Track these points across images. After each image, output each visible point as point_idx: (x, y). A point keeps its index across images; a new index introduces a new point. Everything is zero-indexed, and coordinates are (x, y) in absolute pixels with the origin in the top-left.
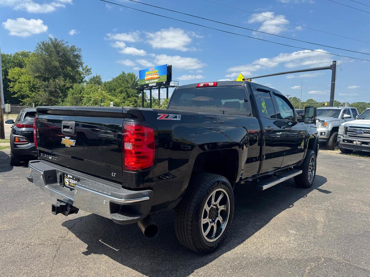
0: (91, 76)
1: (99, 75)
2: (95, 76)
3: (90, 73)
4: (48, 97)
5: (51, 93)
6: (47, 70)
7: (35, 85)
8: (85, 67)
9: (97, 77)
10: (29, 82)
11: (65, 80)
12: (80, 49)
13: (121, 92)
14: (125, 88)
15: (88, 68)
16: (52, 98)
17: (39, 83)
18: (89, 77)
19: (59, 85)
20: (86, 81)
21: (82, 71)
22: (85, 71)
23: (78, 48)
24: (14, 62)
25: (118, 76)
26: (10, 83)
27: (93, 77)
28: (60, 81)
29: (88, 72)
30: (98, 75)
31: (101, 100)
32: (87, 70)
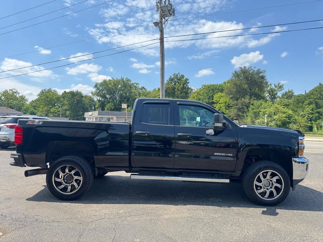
0: (283, 92)
1: (292, 90)
2: (287, 92)
3: (282, 89)
4: (237, 112)
5: (239, 109)
6: (238, 92)
7: (229, 104)
8: (278, 84)
9: (289, 92)
10: (226, 102)
11: (251, 98)
12: (265, 71)
13: (309, 104)
14: (315, 99)
15: (280, 85)
16: (240, 113)
17: (232, 102)
18: (282, 93)
19: (245, 103)
20: (278, 97)
21: (275, 88)
22: (277, 88)
23: (263, 70)
24: (219, 89)
25: (313, 88)
26: (214, 104)
27: (285, 93)
28: (246, 100)
29: (281, 88)
30: (290, 90)
31: (274, 113)
32: (280, 87)
